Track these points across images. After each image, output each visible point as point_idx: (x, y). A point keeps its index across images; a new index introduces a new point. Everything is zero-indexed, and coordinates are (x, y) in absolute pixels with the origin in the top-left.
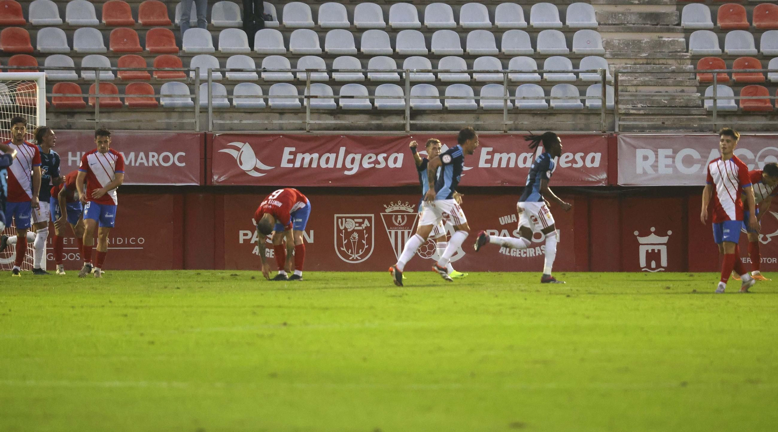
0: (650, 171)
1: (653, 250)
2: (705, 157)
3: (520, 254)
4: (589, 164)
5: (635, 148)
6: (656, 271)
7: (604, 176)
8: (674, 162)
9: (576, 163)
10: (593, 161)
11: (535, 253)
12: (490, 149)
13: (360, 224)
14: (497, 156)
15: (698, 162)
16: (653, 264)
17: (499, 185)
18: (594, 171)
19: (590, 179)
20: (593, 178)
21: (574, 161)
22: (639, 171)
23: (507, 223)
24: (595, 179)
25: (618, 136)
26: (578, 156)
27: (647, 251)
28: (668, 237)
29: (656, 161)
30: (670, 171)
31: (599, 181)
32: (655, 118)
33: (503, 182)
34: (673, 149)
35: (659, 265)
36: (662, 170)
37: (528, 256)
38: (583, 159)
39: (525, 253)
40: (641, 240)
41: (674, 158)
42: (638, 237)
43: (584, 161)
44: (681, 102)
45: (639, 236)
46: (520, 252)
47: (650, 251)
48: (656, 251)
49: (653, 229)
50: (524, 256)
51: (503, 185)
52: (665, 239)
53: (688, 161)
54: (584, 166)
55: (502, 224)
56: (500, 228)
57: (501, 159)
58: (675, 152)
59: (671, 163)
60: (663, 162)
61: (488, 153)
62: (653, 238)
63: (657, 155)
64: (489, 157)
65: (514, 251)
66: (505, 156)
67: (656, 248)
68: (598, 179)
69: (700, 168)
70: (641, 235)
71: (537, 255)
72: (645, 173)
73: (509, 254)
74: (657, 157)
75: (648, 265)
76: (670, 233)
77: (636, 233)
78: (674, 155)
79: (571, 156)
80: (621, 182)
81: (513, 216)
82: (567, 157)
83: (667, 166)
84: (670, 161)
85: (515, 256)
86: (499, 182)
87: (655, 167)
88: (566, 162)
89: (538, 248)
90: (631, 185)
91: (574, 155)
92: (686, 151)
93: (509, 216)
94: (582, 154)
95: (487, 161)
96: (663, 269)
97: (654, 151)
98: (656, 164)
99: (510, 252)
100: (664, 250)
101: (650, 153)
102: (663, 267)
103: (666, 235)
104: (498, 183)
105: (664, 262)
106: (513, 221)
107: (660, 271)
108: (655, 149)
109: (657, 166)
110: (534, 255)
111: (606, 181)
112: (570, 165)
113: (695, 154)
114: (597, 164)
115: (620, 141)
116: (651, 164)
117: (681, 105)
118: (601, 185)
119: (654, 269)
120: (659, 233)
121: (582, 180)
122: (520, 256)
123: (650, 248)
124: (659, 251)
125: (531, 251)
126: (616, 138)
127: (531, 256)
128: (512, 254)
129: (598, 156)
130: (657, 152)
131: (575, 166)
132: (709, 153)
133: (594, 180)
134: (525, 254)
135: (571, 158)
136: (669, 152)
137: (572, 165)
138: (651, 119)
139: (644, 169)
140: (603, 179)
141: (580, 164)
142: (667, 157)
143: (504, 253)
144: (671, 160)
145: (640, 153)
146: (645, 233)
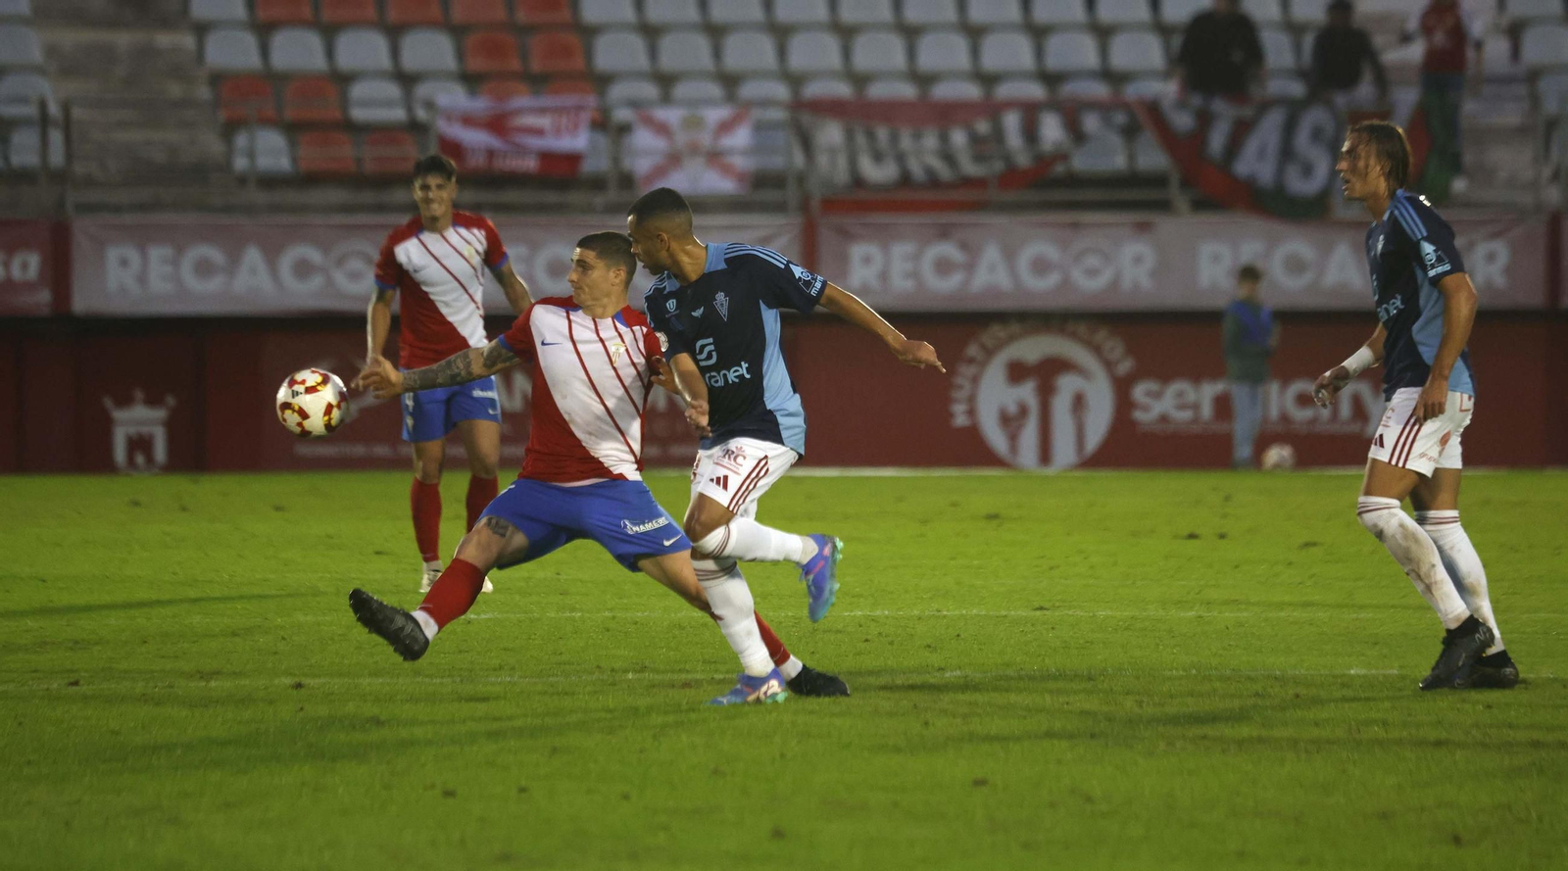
0: (133, 286)
1: (140, 434)
2: (234, 262)
4: (17, 276)
5: (105, 244)
6: (146, 471)
7: (47, 296)
8: (177, 270)
10: (24, 268)
15: (219, 270)
16: (140, 459)
18: (29, 286)
19: (20, 304)
22: (113, 287)
25: (72, 223)
27: (129, 435)
28: (167, 409)
29: (145, 269)
30: (170, 286)
31: (38, 307)
34: (175, 247)
35: (150, 461)
36: (156, 285)
38: (6, 263)
40: (119, 415)
41: (177, 263)
42: (110, 409)
43: (8, 269)
45: (113, 406)
47: (134, 435)
48: (146, 436)
49: (140, 393)
52: (160, 414)
53: (204, 269)
54: (9, 278)
58: (180, 252)
59: (172, 273)
60: (156, 270)
62: (138, 411)
63: (146, 257)
67: (145, 430)
68: (34, 302)
69: (226, 282)
70: (118, 405)
72: (124, 291)
74: (145, 262)
75: (131, 462)
76: (171, 400)
77: (108, 401)
78: (177, 257)
80: (78, 307)
83: (165, 278)
84: (170, 269)
87: (142, 279)
92: (200, 251)
94: (3, 256)
96: (159, 469)
97: (139, 250)
98: (144, 274)
100: (159, 434)
101: (133, 255)
102: (158, 465)
105: (160, 456)
107: (153, 472)
108: (141, 246)
109: (146, 279)
111: (51, 307)
113: (215, 254)
114: (32, 275)
115: (76, 233)
116: (134, 274)
118: (40, 313)
119: (141, 469)
120: (152, 401)
121: (7, 305)
123: (132, 430)
124: (151, 434)
126: (69, 226)
129: (34, 258)
130: (146, 251)
136: (168, 251)
139: (121, 283)
140: (44, 303)
142: (164, 261)
144: (172, 266)
145: (113, 254)
146: (125, 401)
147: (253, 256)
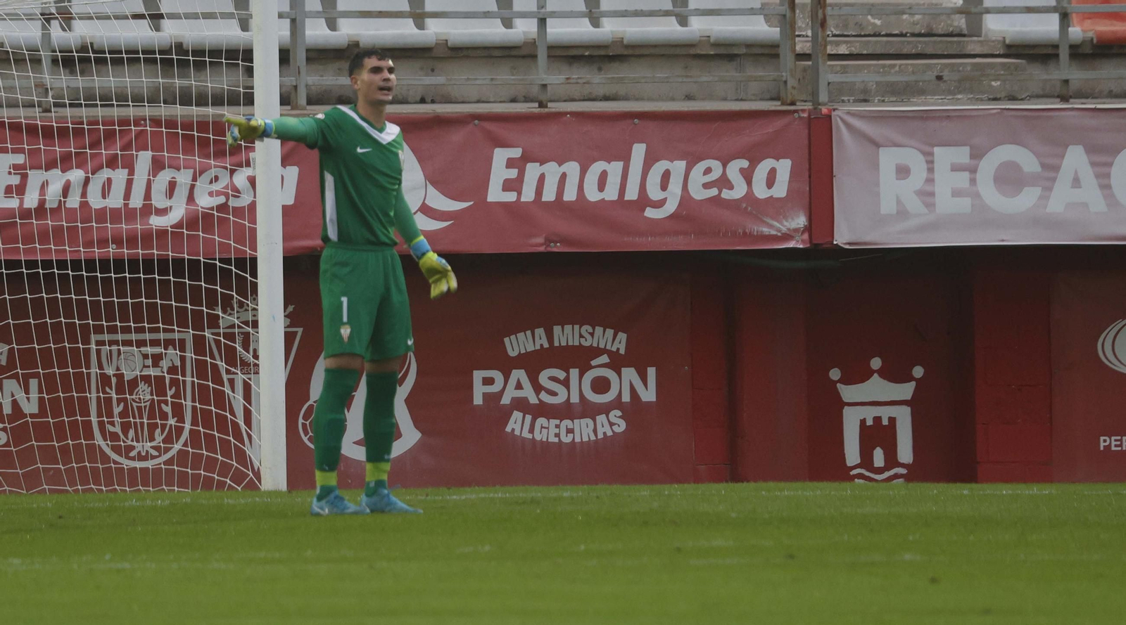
0: (914, 205)
1: (877, 420)
2: (1051, 169)
3: (557, 435)
4: (761, 192)
5: (877, 145)
6: (887, 474)
7: (801, 221)
8: (973, 181)
9: (731, 187)
10: (770, 182)
11: (595, 431)
12: (516, 153)
13: (157, 359)
14: (533, 171)
15: (1032, 180)
16: (879, 458)
17: (542, 249)
18: (774, 207)
19: (766, 230)
20: (771, 226)
21: (724, 182)
22: (887, 206)
23: (523, 351)
24: (779, 230)
25: (834, 114)
26: (735, 169)
27: (863, 422)
28: (913, 384)
29: (930, 181)
30: (964, 204)
31: (787, 237)
32: (894, 66)
33: (548, 241)
34: (971, 148)
35: (892, 461)
36: (946, 203)
37: (578, 440)
38: (748, 175)
39: (570, 431)
40: (848, 393)
41: (973, 170)
42: (839, 385)
43: (749, 183)
44: (915, 24)
45: (842, 381)
46: (557, 431)
47: (870, 422)
48: (885, 422)
49: (876, 363)
50: (567, 439)
51: (549, 249)
52: (906, 390)
53: (1009, 179)
54: (750, 195)
55: (513, 353)
56: (506, 366)
57: (542, 179)
58: (977, 155)
59: (966, 184)
60: (947, 182)
61: (510, 163)
62: (877, 388)
63: (932, 162)
64: (513, 173)
65: (542, 427)
66: (552, 170)
67: (885, 413)
68: (784, 230)
69: (1041, 198)
70: (848, 380)
71: (600, 436)
72: (902, 213)
73: (530, 436)
74: (931, 170)
75: (867, 461)
76: (918, 372)
77: (835, 374)
78: (974, 162)
79: (716, 165)
80: (843, 236)
81: (540, 332)
82: (708, 171)
83: (956, 193)
84: (962, 179)
85: (545, 439)
86: (540, 240)
87: (927, 195)
88: (707, 186)
89: (601, 419)
90: (865, 244)
91: (725, 166)
92: (1006, 153)
93: (529, 333)
94: (745, 163)
95: (508, 186)
96: (903, 471)
97: (925, 154)
98: (929, 188)
99: (532, 430)
100: (904, 418)
101: (912, 157)
102: (903, 465)
103: (909, 378)
104: (537, 244)
105: (905, 452)
106: (538, 347)
107: (896, 476)
108: (927, 149)
109: (932, 194)
110: (593, 438)
111: (806, 236)
112: (714, 192)
113: (1027, 160)
114: (780, 190)
115: (838, 127)
116: (918, 187)
117: (917, 31)
118: (791, 244)
119: (879, 471)
120: (894, 374)
121: (745, 233)
122: (556, 440)
123: (869, 414)
124: (892, 420)
125: (584, 426)
126: (829, 117)
127: (585, 439)
128: (538, 437)
129: (784, 167)
130: (932, 154)
131: (726, 194)
132: (1063, 157)
133: (773, 232)
134: (571, 436)
135: (716, 174)
136: (962, 155)
137: (720, 192)
138: (884, 66)
139: (899, 202)
140: (796, 230)
141: (739, 191)
142: (956, 168)
143: (517, 432)
144: (966, 175)
145: (888, 159)
146: (858, 375)
147: (1076, 158)
